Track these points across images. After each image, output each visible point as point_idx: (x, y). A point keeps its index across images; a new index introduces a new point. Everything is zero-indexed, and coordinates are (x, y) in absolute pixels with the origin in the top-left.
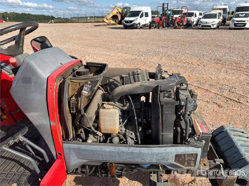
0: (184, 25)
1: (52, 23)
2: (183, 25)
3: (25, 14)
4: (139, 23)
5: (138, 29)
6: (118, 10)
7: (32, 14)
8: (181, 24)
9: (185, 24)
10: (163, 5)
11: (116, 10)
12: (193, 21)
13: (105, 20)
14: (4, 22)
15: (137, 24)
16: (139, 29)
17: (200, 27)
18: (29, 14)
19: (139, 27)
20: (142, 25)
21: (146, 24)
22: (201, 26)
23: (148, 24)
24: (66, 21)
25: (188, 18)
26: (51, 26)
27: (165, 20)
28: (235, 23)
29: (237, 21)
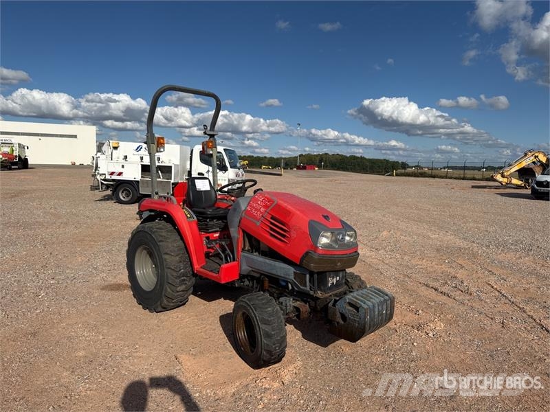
1: (392, 175)
3: (354, 158)
6: (536, 157)
7: (367, 158)
11: (532, 158)
13: (499, 177)
14: (317, 169)
18: (362, 158)
24: (419, 173)
26: (390, 181)
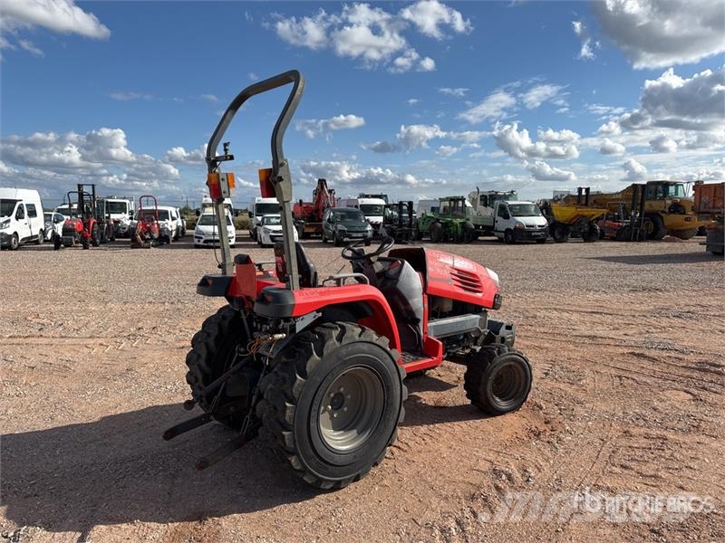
0: (156, 240)
2: (152, 238)
4: (16, 233)
5: (13, 252)
8: (148, 236)
9: (156, 235)
10: (79, 189)
12: (170, 229)
15: (9, 237)
16: (16, 249)
17: (201, 243)
19: (16, 246)
20: (23, 239)
21: (32, 237)
22: (202, 241)
23: (37, 236)
25: (159, 222)
27: (96, 225)
28: (271, 236)
29: (274, 232)
